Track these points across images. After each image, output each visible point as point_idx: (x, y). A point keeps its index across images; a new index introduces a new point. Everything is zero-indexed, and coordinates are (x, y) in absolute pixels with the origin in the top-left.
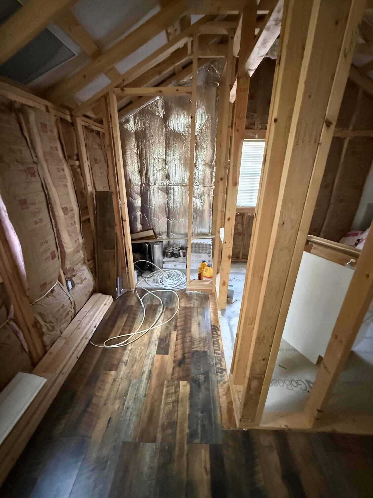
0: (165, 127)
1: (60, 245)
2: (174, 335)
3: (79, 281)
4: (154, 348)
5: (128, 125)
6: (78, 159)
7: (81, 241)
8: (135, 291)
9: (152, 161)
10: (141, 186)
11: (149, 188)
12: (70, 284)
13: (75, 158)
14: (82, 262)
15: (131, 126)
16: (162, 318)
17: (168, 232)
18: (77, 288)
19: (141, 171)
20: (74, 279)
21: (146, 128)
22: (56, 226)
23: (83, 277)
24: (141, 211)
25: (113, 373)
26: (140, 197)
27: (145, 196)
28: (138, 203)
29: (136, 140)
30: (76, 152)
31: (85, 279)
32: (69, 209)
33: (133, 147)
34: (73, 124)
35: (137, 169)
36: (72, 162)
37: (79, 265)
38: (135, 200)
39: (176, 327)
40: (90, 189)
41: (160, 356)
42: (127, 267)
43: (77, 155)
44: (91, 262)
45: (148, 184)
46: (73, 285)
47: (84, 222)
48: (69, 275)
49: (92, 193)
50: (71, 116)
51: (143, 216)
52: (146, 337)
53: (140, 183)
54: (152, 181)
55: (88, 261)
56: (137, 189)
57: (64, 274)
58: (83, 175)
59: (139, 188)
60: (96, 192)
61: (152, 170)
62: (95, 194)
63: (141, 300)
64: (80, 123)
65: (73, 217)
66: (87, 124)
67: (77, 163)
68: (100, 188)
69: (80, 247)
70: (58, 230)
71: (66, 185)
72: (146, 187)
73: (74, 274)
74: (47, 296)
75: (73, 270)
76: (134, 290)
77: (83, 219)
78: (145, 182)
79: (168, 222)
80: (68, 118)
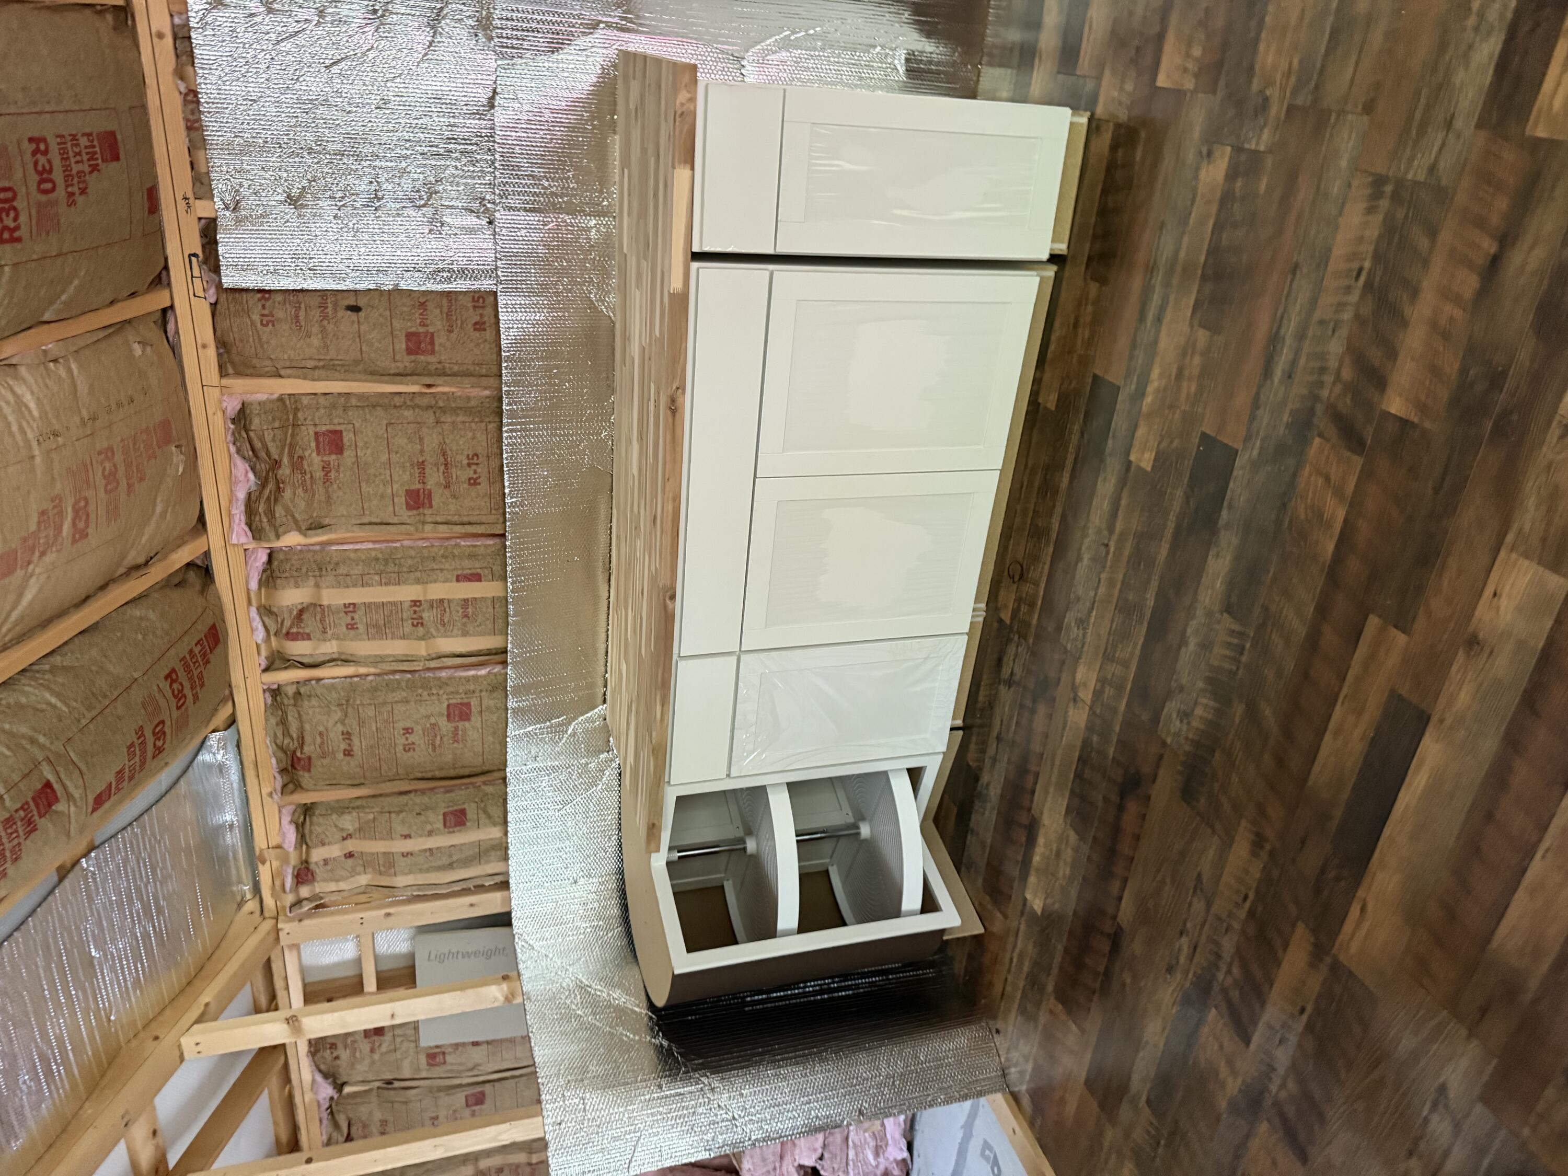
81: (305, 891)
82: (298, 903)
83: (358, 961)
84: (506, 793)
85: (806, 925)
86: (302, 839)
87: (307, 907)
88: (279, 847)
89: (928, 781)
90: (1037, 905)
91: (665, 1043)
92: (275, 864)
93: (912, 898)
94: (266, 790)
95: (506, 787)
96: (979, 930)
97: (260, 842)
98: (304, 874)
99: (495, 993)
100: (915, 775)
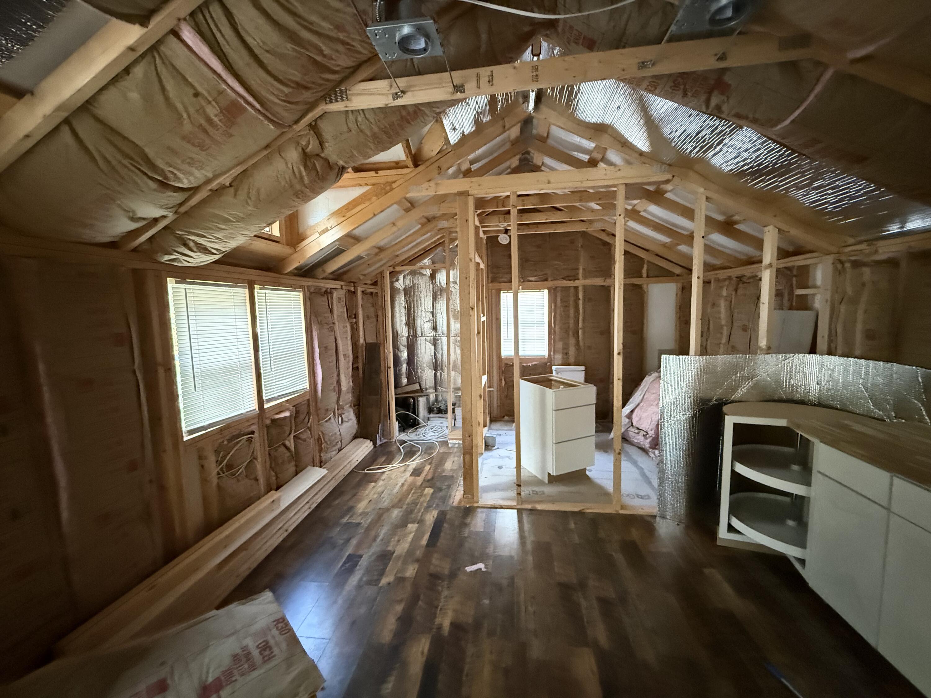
0: (432, 283)
1: (339, 382)
2: (428, 467)
3: (346, 420)
4: (408, 474)
5: (397, 283)
6: (355, 318)
7: (351, 384)
8: (395, 442)
9: (420, 313)
10: (408, 338)
11: (416, 340)
12: (340, 418)
13: (354, 316)
14: (349, 405)
15: (400, 284)
16: (419, 458)
17: (435, 387)
18: (345, 424)
19: (408, 324)
20: (343, 416)
21: (414, 285)
22: (339, 368)
23: (350, 418)
24: (407, 364)
25: (373, 484)
26: (406, 349)
27: (411, 347)
28: (404, 355)
29: (405, 295)
30: (354, 312)
31: (351, 419)
32: (347, 355)
33: (402, 302)
34: (354, 293)
35: (404, 322)
36: (351, 321)
37: (347, 406)
38: (401, 352)
39: (430, 464)
40: (362, 341)
41: (412, 478)
42: (389, 419)
43: (355, 315)
44: (356, 407)
45: (415, 335)
46: (342, 422)
47: (355, 369)
48: (340, 413)
49: (362, 345)
50: (354, 286)
51: (409, 369)
52: (403, 468)
53: (407, 335)
54: (419, 333)
55: (354, 406)
56: (403, 341)
57: (338, 410)
58: (357, 330)
59: (406, 339)
60: (367, 344)
61: (419, 323)
62: (364, 346)
63: (401, 447)
64: (359, 290)
65: (349, 362)
66: (363, 289)
67: (354, 320)
68: (369, 341)
69: (350, 390)
70: (339, 371)
71: (347, 338)
72: (413, 339)
73: (343, 412)
74: (326, 421)
75: (343, 409)
76: (394, 440)
77: (354, 366)
78: (412, 334)
79: (435, 375)
80: (352, 289)
81: (848, 265)
82: (842, 262)
83: (815, 287)
84: (880, 361)
85: (734, 474)
86: (878, 263)
87: (839, 266)
88: (876, 252)
89: (798, 566)
90: (707, 571)
91: (711, 404)
92: (867, 251)
93: (736, 523)
94: (912, 244)
95: (883, 361)
96: (719, 543)
97: (881, 243)
98: (856, 264)
99: (763, 343)
100: (802, 562)
